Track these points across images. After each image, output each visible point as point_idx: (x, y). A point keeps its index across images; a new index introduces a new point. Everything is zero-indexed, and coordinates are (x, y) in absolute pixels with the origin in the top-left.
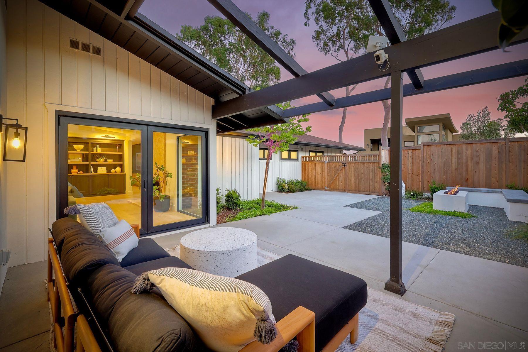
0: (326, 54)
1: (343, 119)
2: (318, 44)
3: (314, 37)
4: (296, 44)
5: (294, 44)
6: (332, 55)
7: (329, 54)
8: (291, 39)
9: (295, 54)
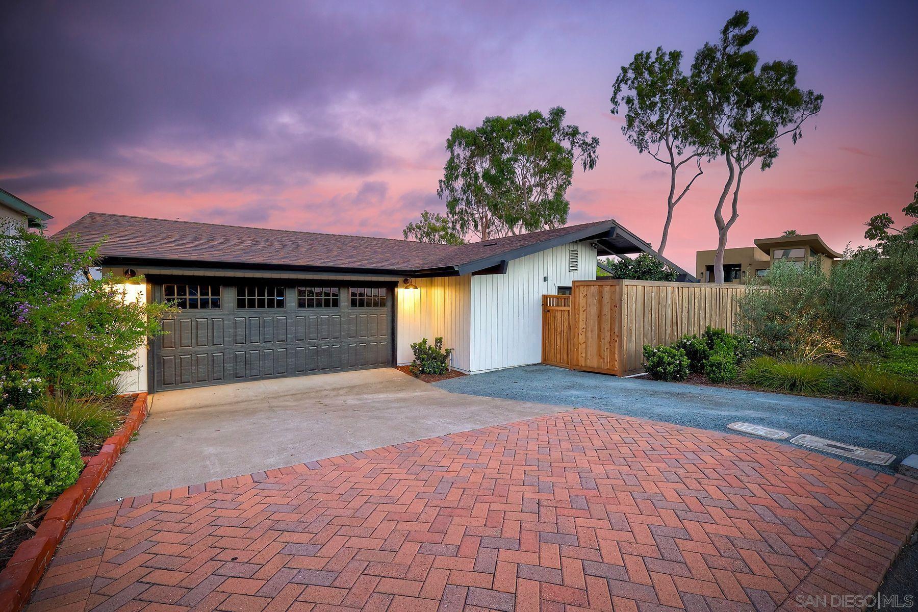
0: (641, 152)
1: (663, 240)
2: (629, 137)
3: (625, 128)
4: (599, 144)
5: (597, 143)
6: (649, 153)
7: (645, 152)
8: (593, 138)
9: (597, 157)
